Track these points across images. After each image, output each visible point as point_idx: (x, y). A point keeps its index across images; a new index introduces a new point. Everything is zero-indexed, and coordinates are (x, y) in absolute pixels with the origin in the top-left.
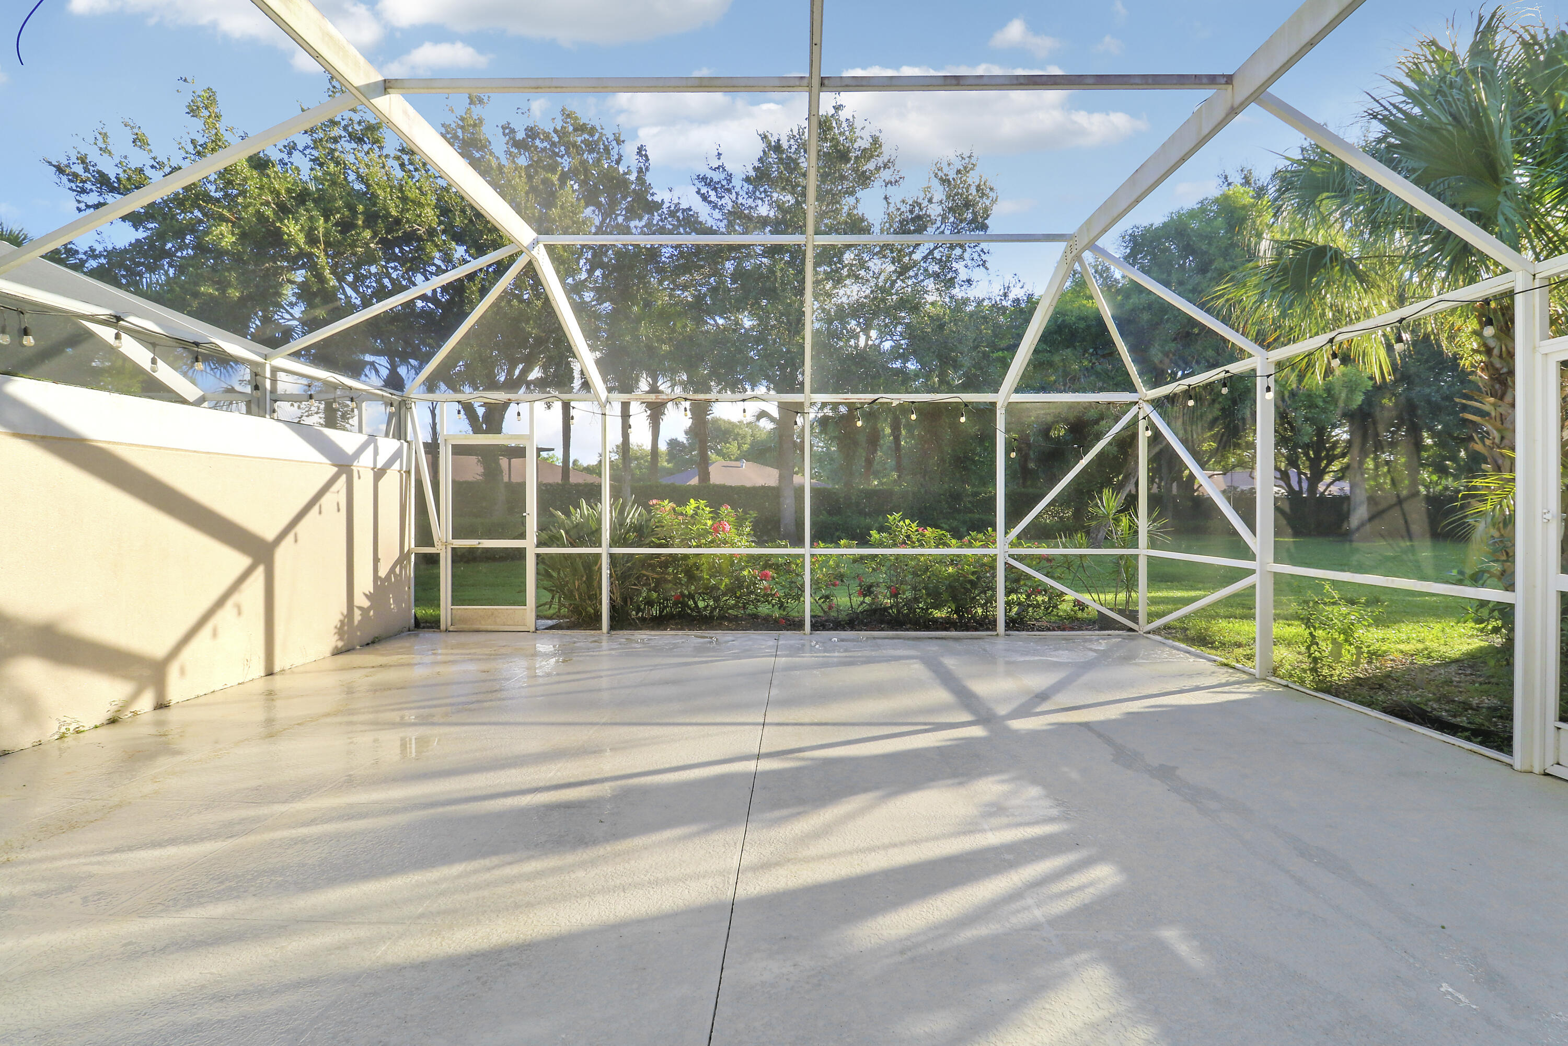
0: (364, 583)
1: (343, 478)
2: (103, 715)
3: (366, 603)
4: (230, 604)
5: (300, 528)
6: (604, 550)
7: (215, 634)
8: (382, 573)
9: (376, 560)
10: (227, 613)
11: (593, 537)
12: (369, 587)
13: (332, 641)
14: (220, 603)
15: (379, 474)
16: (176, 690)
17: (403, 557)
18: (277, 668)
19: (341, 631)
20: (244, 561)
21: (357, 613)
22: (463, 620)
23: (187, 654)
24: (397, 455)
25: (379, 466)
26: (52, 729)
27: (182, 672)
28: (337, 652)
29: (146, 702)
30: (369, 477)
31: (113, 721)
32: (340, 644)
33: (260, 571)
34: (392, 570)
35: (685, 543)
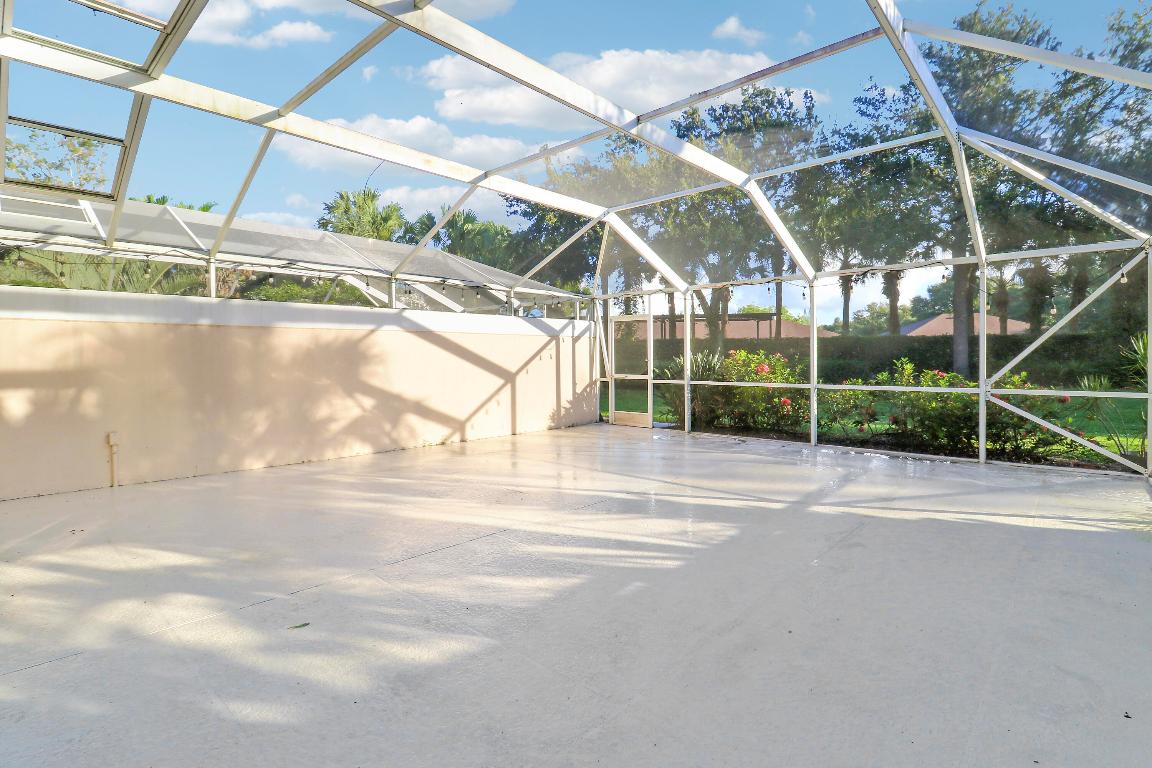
0: (567, 395)
1: (554, 342)
2: (439, 441)
3: (568, 406)
4: (494, 401)
5: (529, 366)
6: (686, 382)
7: (487, 412)
8: (579, 390)
9: (574, 384)
10: (493, 404)
11: (679, 374)
12: (570, 398)
13: (548, 423)
14: (489, 399)
15: (575, 340)
16: (470, 434)
17: (592, 383)
18: (517, 432)
19: (553, 418)
20: (501, 382)
21: (563, 410)
22: (620, 419)
23: (474, 420)
24: (588, 329)
25: (576, 334)
26: (420, 443)
27: (472, 427)
28: (551, 429)
29: (457, 438)
30: (569, 342)
31: (443, 444)
32: (553, 424)
33: (509, 386)
34: (585, 389)
35: (741, 379)
